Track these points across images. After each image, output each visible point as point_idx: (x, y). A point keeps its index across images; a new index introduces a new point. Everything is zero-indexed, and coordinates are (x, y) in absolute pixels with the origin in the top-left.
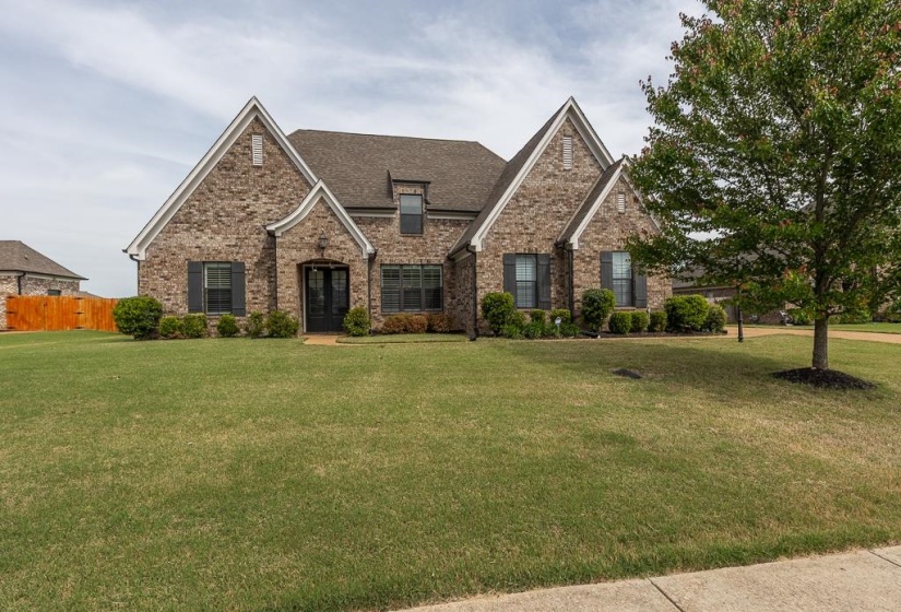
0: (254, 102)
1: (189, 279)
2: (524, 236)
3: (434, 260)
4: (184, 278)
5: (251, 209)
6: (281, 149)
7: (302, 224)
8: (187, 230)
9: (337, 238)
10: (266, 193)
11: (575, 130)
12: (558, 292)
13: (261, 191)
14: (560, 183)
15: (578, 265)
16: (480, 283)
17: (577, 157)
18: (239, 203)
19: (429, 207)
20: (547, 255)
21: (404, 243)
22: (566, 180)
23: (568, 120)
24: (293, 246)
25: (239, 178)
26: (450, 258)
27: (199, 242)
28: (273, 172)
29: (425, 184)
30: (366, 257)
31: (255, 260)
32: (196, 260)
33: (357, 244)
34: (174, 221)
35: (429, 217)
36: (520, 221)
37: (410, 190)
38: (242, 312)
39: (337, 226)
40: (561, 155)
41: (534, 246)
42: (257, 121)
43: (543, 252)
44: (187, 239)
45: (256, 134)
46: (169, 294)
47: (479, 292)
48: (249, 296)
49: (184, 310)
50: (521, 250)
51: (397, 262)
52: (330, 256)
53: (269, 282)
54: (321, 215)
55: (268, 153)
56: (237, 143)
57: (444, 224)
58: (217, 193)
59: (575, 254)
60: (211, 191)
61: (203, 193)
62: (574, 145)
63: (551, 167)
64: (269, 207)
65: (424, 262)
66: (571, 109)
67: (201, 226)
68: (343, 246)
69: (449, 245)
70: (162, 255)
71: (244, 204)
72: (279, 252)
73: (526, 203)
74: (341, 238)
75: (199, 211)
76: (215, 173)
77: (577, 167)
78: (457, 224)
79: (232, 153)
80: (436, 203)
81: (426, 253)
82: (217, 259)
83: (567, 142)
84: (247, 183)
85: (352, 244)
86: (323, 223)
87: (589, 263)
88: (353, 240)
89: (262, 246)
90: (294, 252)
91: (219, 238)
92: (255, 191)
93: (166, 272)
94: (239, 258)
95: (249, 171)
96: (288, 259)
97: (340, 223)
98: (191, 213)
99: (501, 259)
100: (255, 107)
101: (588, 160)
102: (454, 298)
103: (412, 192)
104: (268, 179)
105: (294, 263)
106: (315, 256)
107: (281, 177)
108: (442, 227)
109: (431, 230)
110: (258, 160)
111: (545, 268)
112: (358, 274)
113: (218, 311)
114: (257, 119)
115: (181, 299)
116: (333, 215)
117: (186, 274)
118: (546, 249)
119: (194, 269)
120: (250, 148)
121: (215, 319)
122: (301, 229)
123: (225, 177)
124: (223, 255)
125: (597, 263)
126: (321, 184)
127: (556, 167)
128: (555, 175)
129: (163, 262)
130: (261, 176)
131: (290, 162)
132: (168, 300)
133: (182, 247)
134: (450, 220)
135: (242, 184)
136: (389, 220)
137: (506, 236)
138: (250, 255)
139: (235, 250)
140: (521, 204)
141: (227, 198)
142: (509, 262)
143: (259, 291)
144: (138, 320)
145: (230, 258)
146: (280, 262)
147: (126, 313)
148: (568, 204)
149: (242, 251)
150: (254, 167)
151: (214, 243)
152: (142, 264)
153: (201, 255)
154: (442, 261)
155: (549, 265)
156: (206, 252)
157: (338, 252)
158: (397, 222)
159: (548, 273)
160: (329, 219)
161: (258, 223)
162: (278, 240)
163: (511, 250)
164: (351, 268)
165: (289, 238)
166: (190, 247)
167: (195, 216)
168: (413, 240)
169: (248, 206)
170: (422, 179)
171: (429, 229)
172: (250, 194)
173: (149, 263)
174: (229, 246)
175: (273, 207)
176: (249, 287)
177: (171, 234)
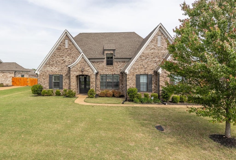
1: (49, 79)
2: (143, 69)
3: (116, 73)
4: (48, 79)
5: (65, 60)
6: (73, 43)
7: (77, 64)
8: (49, 66)
9: (87, 68)
11: (162, 33)
12: (155, 87)
13: (67, 55)
14: (156, 51)
15: (161, 79)
16: (128, 84)
17: (163, 42)
18: (61, 59)
19: (115, 57)
21: (107, 68)
22: (159, 50)
23: (160, 30)
24: (75, 71)
25: (62, 52)
26: (121, 73)
27: (52, 70)
28: (70, 50)
30: (95, 73)
31: (66, 74)
32: (51, 74)
33: (92, 70)
34: (46, 64)
35: (115, 60)
36: (142, 64)
37: (109, 52)
38: (62, 88)
39: (87, 65)
40: (157, 42)
41: (146, 72)
42: (67, 36)
43: (150, 74)
44: (49, 69)
45: (66, 39)
46: (45, 83)
48: (64, 84)
49: (48, 87)
50: (142, 73)
51: (105, 74)
52: (85, 73)
53: (69, 80)
54: (82, 62)
55: (69, 44)
56: (61, 42)
57: (120, 62)
58: (56, 56)
59: (160, 75)
61: (53, 56)
62: (162, 38)
63: (153, 46)
64: (69, 59)
65: (113, 74)
66: (160, 27)
67: (52, 65)
68: (88, 71)
69: (121, 68)
70: (43, 73)
71: (63, 59)
72: (71, 72)
73: (144, 58)
74: (88, 68)
76: (56, 51)
77: (163, 45)
79: (60, 45)
80: (117, 56)
81: (114, 71)
82: (56, 74)
83: (159, 38)
84: (64, 53)
85: (91, 70)
86: (83, 64)
87: (165, 78)
88: (91, 69)
89: (67, 70)
90: (75, 73)
91: (56, 68)
92: (66, 55)
93: (44, 77)
94: (61, 74)
95: (64, 50)
96: (74, 74)
97: (88, 64)
99: (135, 76)
100: (66, 32)
101: (166, 43)
104: (69, 52)
105: (75, 76)
106: (81, 74)
107: (73, 51)
108: (119, 63)
109: (116, 64)
110: (67, 47)
111: (150, 79)
112: (93, 79)
113: (56, 88)
114: (67, 35)
115: (47, 84)
116: (86, 62)
117: (49, 78)
119: (51, 77)
120: (65, 43)
121: (55, 90)
122: (77, 66)
123: (58, 52)
124: (58, 73)
125: (168, 78)
126: (82, 53)
127: (155, 46)
128: (154, 49)
129: (43, 75)
130: (67, 51)
131: (75, 46)
132: (44, 85)
133: (48, 71)
134: (122, 61)
135: (62, 54)
136: (103, 62)
137: (137, 69)
138: (64, 73)
139: (61, 71)
140: (142, 58)
141: (59, 57)
142: (138, 77)
143: (66, 83)
144: (37, 91)
145: (59, 74)
146: (71, 75)
147: (34, 89)
148: (159, 58)
149: (62, 72)
151: (55, 70)
152: (38, 75)
154: (119, 74)
155: (152, 78)
156: (53, 72)
157: (87, 72)
158: (105, 62)
159: (151, 80)
161: (66, 64)
162: (71, 69)
163: (139, 73)
164: (91, 77)
165: (74, 69)
166: (50, 71)
167: (51, 62)
168: (110, 67)
169: (64, 59)
170: (113, 49)
171: (115, 64)
172: (65, 56)
173: (40, 75)
174: (59, 70)
175: (70, 59)
176: (64, 81)
177: (45, 68)
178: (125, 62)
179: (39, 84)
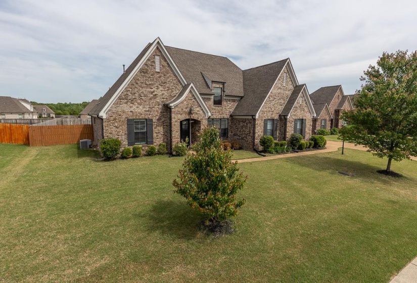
0: (158, 40)
1: (128, 128)
2: (271, 112)
3: (226, 117)
4: (125, 127)
5: (155, 93)
6: (168, 64)
7: (182, 103)
8: (126, 103)
9: (196, 109)
10: (162, 86)
12: (279, 134)
13: (159, 84)
14: (282, 91)
15: (288, 124)
16: (256, 131)
17: (288, 81)
18: (150, 90)
19: (225, 93)
20: (277, 119)
21: (215, 109)
22: (284, 90)
23: (286, 66)
24: (179, 113)
25: (150, 77)
26: (231, 116)
27: (132, 109)
28: (165, 75)
29: (223, 83)
30: (207, 117)
31: (157, 118)
32: (130, 118)
33: (204, 112)
34: (120, 98)
35: (224, 98)
36: (270, 106)
37: (218, 86)
38: (152, 143)
39: (196, 104)
40: (283, 80)
41: (273, 116)
44: (126, 107)
45: (157, 55)
46: (118, 135)
47: (256, 135)
48: (155, 135)
50: (269, 118)
51: (212, 117)
53: (164, 128)
54: (190, 98)
55: (163, 66)
56: (148, 60)
57: (229, 101)
58: (140, 84)
59: (288, 120)
60: (137, 84)
61: (133, 85)
62: (287, 76)
63: (280, 85)
64: (163, 92)
65: (222, 118)
67: (132, 101)
68: (198, 113)
69: (231, 110)
70: (114, 116)
71: (152, 90)
72: (173, 115)
74: (198, 109)
75: (132, 93)
76: (139, 74)
77: (287, 85)
78: (234, 101)
79: (146, 65)
80: (227, 92)
81: (223, 113)
82: (140, 118)
83: (285, 75)
84: (153, 80)
85: (202, 112)
86: (191, 102)
87: (291, 123)
88: (202, 110)
89: (160, 111)
90: (179, 116)
91: (141, 107)
92: (157, 84)
93: (116, 124)
94: (150, 117)
95: (154, 74)
96: (177, 118)
97: (198, 102)
98: (127, 94)
99: (263, 121)
100: (158, 42)
101: (290, 83)
102: (232, 133)
103: (218, 87)
104: (162, 78)
105: (179, 121)
106: (188, 117)
107: (168, 78)
108: (229, 103)
109: (225, 103)
110: (158, 69)
111: (275, 124)
112: (204, 125)
113: (140, 142)
114: (158, 48)
115: (124, 137)
116: (195, 98)
117: (126, 125)
118: (276, 117)
119: (130, 122)
120: (154, 62)
122: (182, 105)
123: (143, 76)
124: (143, 116)
125: (293, 123)
126: (192, 85)
127: (282, 85)
128: (281, 88)
129: (115, 119)
130: (160, 77)
131: (172, 71)
133: (124, 112)
134: (232, 100)
135: (151, 81)
136: (209, 99)
137: (265, 112)
138: (155, 114)
139: (148, 113)
140: (271, 99)
141: (144, 87)
142: (266, 122)
143: (159, 133)
145: (146, 117)
146: (173, 120)
148: (284, 100)
149: (151, 113)
150: (156, 72)
151: (139, 110)
152: (104, 120)
153: (133, 116)
154: (228, 117)
155: (277, 123)
156: (135, 114)
157: (196, 115)
158: (212, 100)
159: (277, 126)
160: (194, 100)
161: (158, 100)
162: (173, 110)
163: (266, 118)
164: (201, 122)
165: (177, 109)
166: (127, 112)
167: (130, 96)
168: (218, 108)
169: (154, 92)
170: (222, 81)
171: (224, 103)
172: (155, 86)
173: (108, 120)
174: (146, 111)
175: (165, 92)
176: (155, 130)
177: (118, 105)
178: (235, 101)
179: (108, 136)
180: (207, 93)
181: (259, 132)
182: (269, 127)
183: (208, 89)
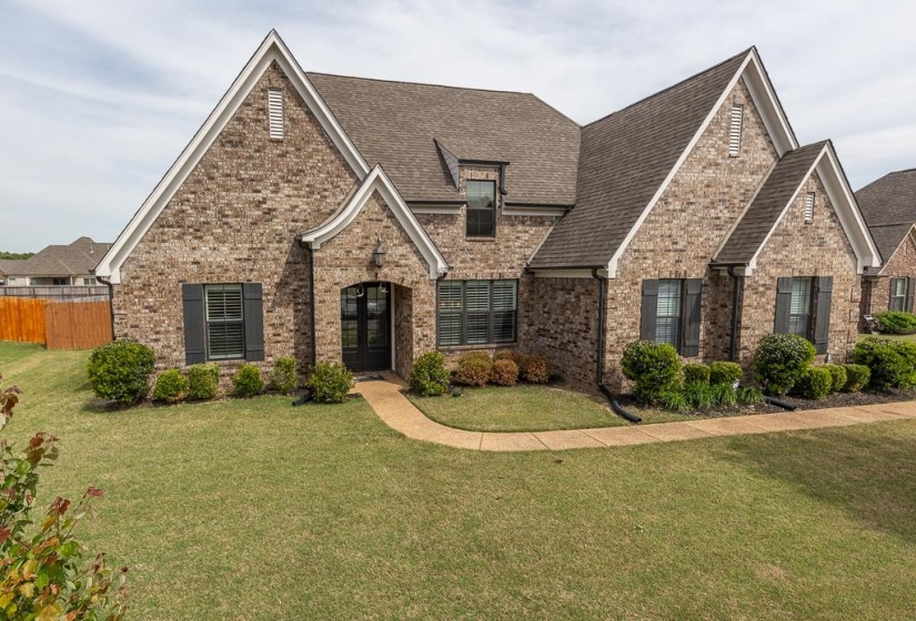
0: (273, 39)
1: (184, 310)
2: (671, 254)
3: (508, 274)
4: (177, 308)
5: (269, 204)
6: (309, 113)
7: (348, 230)
8: (179, 237)
9: (396, 251)
10: (288, 181)
11: (748, 95)
12: (708, 332)
13: (282, 178)
14: (723, 176)
15: (749, 298)
16: (610, 323)
17: (748, 136)
18: (252, 196)
19: (507, 199)
20: (698, 280)
21: (470, 251)
22: (731, 171)
23: (741, 81)
24: (336, 264)
25: (251, 157)
26: (528, 271)
27: (197, 256)
28: (298, 150)
29: (500, 166)
30: (433, 276)
31: (276, 279)
32: (193, 282)
33: (422, 259)
34: (161, 223)
35: (504, 213)
36: (668, 233)
37: (480, 175)
38: (260, 356)
39: (396, 233)
40: (728, 134)
41: (683, 267)
42: (277, 68)
43: (693, 276)
44: (179, 250)
45: (273, 89)
46: (158, 333)
47: (608, 336)
48: (268, 332)
49: (180, 354)
50: (666, 275)
51: (460, 277)
52: (386, 276)
53: (296, 311)
54: (374, 217)
55: (291, 120)
56: (246, 104)
57: (523, 223)
58: (220, 180)
59: (747, 282)
60: (212, 178)
61: (199, 182)
62: (744, 119)
63: (713, 152)
64: (294, 201)
65: (496, 277)
67: (198, 232)
68: (403, 262)
69: (528, 252)
70: (144, 276)
71: (259, 197)
72: (318, 272)
73: (678, 205)
74: (401, 250)
75: (196, 208)
76: (216, 150)
77: (746, 152)
78: (540, 222)
79: (239, 119)
80: (515, 193)
81: (498, 263)
82: (224, 280)
83: (736, 113)
84: (262, 165)
85: (415, 259)
86: (377, 228)
87: (763, 294)
88: (417, 252)
89: (284, 260)
90: (338, 272)
91: (225, 249)
92: (274, 178)
93: (151, 300)
94: (253, 277)
95: (264, 147)
96: (333, 281)
97: (400, 228)
98: (183, 211)
99: (639, 287)
100: (274, 46)
101: (761, 142)
102: (531, 325)
103: (483, 177)
104: (292, 160)
105: (338, 288)
106: (366, 277)
107: (310, 157)
108: (520, 228)
109: (506, 230)
110: (276, 131)
111: (694, 298)
112: (423, 302)
113: (225, 353)
114: (274, 65)
115: (175, 338)
116: (391, 216)
117: (180, 303)
118: (697, 271)
119: (191, 294)
120: (264, 110)
121: (222, 369)
122: (346, 238)
123: (231, 156)
124: (231, 274)
125: (772, 294)
126: (377, 172)
127: (720, 151)
128: (717, 164)
129: (146, 286)
130: (282, 155)
131: (323, 133)
132: (156, 340)
133: (173, 264)
134: (531, 217)
135: (255, 167)
136: (451, 219)
137: (648, 255)
138: (269, 272)
139: (248, 265)
140: (671, 207)
141: (234, 188)
142: (649, 291)
143: (282, 325)
144: (126, 381)
145: (242, 278)
146: (318, 286)
147: (109, 372)
148: (731, 208)
149: (257, 267)
150: (271, 141)
151: (219, 258)
152: (116, 289)
153: (200, 275)
154: (519, 275)
155: (699, 295)
156: (207, 270)
157: (397, 271)
158: (462, 221)
159: (698, 306)
160: (386, 222)
161: (278, 225)
162: (316, 255)
163: (654, 275)
164: (414, 293)
165: (330, 251)
166: (184, 263)
167: (190, 216)
168: (482, 246)
169: (264, 201)
170: (499, 159)
171: (503, 230)
172: (268, 182)
173: (127, 288)
174: (240, 259)
175: (299, 202)
176: (269, 318)
177: (155, 244)
178: (542, 224)
179: (126, 335)
180: (444, 198)
181: (622, 325)
182: (666, 306)
183: (450, 188)
